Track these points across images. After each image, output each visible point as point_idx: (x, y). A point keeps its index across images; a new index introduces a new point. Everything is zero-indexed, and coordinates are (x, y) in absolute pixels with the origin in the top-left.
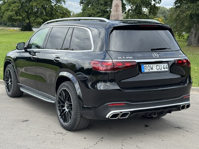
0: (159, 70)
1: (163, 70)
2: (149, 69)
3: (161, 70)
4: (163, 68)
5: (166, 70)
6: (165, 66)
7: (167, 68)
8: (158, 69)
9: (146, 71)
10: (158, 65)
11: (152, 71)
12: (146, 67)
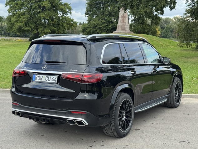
0: (48, 81)
1: (51, 81)
2: (39, 79)
3: (49, 81)
4: (52, 80)
5: (54, 82)
6: (54, 79)
7: (56, 81)
8: (46, 80)
9: (36, 80)
10: (48, 76)
11: (41, 81)
12: (36, 77)
